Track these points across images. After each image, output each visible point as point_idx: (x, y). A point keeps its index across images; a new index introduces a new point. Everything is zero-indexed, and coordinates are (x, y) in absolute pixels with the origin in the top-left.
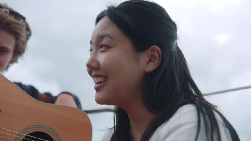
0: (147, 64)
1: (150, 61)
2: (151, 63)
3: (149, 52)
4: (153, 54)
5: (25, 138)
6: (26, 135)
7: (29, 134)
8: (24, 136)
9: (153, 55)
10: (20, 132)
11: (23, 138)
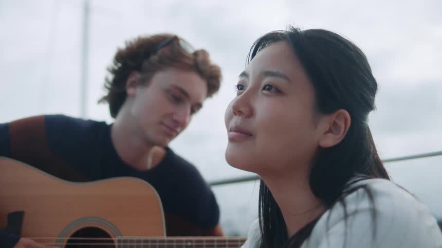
0: (325, 133)
1: (330, 131)
3: (333, 117)
4: (337, 122)
5: (69, 244)
6: (68, 238)
7: (72, 236)
8: (66, 241)
10: (59, 236)
11: (65, 244)
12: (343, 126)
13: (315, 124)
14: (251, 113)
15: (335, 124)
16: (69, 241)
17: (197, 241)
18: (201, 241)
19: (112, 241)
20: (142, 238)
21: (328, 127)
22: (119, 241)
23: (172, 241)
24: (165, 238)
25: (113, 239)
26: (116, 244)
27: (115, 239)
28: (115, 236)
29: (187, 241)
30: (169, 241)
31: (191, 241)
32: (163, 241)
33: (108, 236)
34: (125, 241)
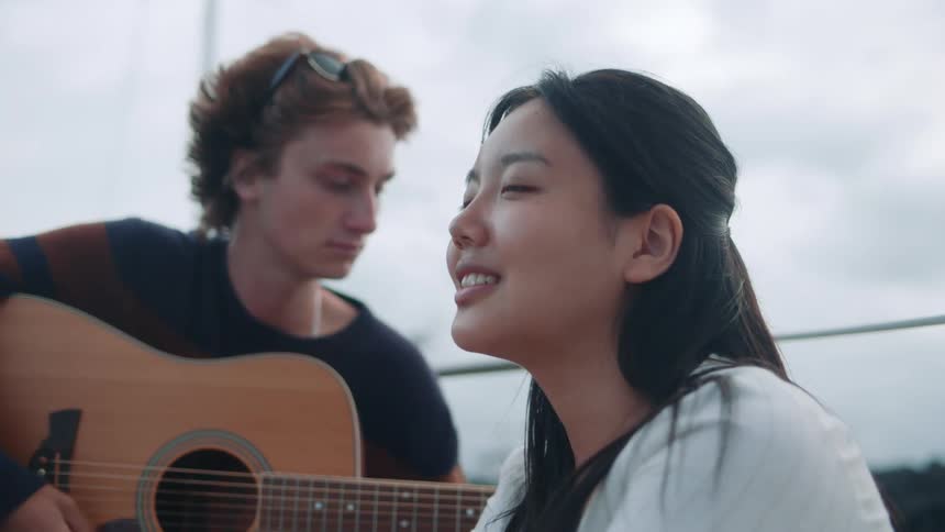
0: (636, 255)
1: (644, 251)
2: (645, 258)
4: (656, 231)
6: (165, 469)
8: (160, 475)
9: (655, 234)
10: (148, 464)
11: (158, 479)
12: (668, 237)
13: (611, 237)
14: (486, 237)
15: (653, 236)
16: (167, 475)
17: (421, 491)
18: (431, 491)
19: (252, 480)
20: (312, 477)
21: (639, 242)
22: (266, 481)
23: (372, 488)
24: (359, 479)
25: (255, 475)
26: (260, 486)
27: (259, 476)
28: (258, 472)
29: (402, 490)
30: (364, 487)
31: (411, 490)
32: (354, 486)
33: (246, 469)
34: (279, 482)
